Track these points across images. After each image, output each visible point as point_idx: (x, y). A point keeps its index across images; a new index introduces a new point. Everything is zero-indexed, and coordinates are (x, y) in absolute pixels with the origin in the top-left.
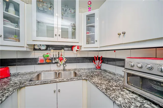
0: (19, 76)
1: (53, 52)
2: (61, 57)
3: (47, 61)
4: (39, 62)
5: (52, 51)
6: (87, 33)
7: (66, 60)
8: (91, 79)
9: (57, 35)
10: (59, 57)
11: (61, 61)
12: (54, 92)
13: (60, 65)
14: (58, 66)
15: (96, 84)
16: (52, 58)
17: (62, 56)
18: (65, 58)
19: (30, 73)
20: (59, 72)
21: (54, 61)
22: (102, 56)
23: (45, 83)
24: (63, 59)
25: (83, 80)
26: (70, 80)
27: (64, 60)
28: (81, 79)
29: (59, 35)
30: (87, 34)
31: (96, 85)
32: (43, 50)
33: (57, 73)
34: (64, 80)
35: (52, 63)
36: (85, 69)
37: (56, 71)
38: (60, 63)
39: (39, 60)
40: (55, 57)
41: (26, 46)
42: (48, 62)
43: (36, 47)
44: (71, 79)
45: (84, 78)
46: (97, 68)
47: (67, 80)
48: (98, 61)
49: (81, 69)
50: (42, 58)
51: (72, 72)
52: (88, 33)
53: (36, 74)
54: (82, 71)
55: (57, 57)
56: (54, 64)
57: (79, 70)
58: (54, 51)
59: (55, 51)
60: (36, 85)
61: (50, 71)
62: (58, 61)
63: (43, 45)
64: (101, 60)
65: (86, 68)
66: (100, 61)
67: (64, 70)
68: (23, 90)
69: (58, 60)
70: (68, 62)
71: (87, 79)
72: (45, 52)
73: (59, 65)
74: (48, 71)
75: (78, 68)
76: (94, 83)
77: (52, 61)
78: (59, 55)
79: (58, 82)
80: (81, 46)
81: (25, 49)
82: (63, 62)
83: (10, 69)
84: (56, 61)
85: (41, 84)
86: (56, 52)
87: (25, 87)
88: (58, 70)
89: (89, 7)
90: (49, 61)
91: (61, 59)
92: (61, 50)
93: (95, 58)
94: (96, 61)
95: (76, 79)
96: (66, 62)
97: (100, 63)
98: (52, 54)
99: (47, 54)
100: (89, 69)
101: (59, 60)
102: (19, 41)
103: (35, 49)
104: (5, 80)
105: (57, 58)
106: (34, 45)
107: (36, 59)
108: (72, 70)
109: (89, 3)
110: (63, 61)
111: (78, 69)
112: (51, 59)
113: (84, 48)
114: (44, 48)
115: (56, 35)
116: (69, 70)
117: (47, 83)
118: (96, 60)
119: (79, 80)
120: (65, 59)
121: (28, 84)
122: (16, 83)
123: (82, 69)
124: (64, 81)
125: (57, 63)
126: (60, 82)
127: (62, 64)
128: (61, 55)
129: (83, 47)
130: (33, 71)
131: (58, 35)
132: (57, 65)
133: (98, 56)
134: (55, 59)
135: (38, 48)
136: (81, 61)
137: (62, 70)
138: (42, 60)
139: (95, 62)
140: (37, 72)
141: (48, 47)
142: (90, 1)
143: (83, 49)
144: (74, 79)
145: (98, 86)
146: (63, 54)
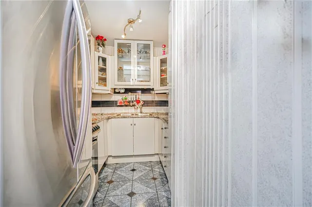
3: (125, 104)
4: (118, 104)
5: (130, 94)
12: (131, 125)
14: (135, 109)
17: (139, 99)
18: (142, 101)
19: (111, 114)
21: (131, 104)
23: (124, 118)
24: (140, 102)
27: (142, 103)
28: (153, 117)
30: (161, 77)
32: (122, 93)
34: (139, 117)
35: (130, 106)
38: (138, 106)
39: (119, 102)
40: (132, 100)
41: (110, 89)
43: (117, 91)
44: (145, 116)
50: (121, 100)
52: (163, 75)
55: (135, 100)
58: (132, 94)
61: (128, 113)
63: (122, 89)
67: (141, 113)
68: (110, 120)
69: (135, 102)
70: (145, 105)
72: (124, 96)
73: (136, 107)
74: (126, 113)
75: (156, 112)
78: (136, 97)
85: (122, 118)
86: (134, 95)
88: (135, 112)
89: (163, 50)
90: (127, 104)
91: (138, 102)
92: (138, 93)
95: (149, 116)
96: (143, 105)
98: (130, 97)
99: (126, 97)
102: (105, 85)
103: (115, 93)
106: (115, 89)
107: (116, 101)
109: (163, 46)
110: (140, 104)
112: (129, 102)
114: (123, 91)
115: (133, 80)
117: (126, 118)
125: (134, 105)
131: (135, 80)
134: (132, 102)
135: (118, 91)
136: (159, 105)
137: (139, 112)
138: (121, 102)
141: (127, 91)
144: (147, 116)
146: (140, 97)
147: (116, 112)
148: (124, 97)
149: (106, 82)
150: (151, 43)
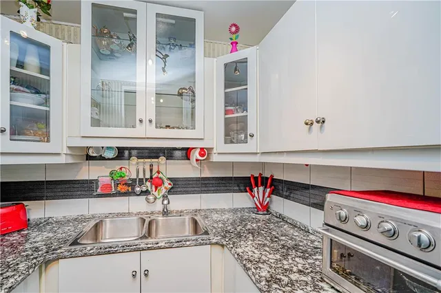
0: (48, 228)
1: (138, 163)
2: (157, 177)
3: (119, 189)
4: (99, 191)
5: (134, 160)
6: (227, 112)
7: (170, 186)
8: (234, 243)
9: (146, 122)
10: (151, 178)
11: (159, 188)
12: (131, 276)
13: (155, 199)
14: (148, 202)
15: (244, 262)
16: (134, 180)
17: (160, 175)
18: (169, 178)
19: (75, 220)
20: (152, 217)
21: (138, 189)
22: (272, 176)
23: (109, 253)
24: (163, 183)
25: (211, 244)
26: (176, 245)
27: (167, 185)
28: (206, 244)
29: (150, 121)
30: (227, 116)
31: (245, 265)
32: (109, 159)
33: (145, 220)
34: (159, 245)
35: (134, 194)
36: (223, 211)
37: (144, 216)
38: (156, 194)
39: (100, 185)
40: (141, 176)
41: (65, 151)
42: (123, 191)
43: (91, 153)
44: (180, 244)
45: (214, 241)
46: (257, 207)
47: (167, 245)
48: (261, 189)
49: (211, 211)
50: (107, 180)
51: (187, 218)
53: (92, 223)
54: (215, 216)
55: (148, 176)
56: (138, 195)
57: (207, 213)
58: (140, 160)
59: (142, 160)
60: (85, 255)
61: (129, 214)
62: (150, 189)
64: (270, 187)
65: (226, 208)
66: (268, 190)
67: (166, 213)
69: (148, 184)
70: (175, 190)
71: (225, 243)
72: (116, 165)
73: (151, 198)
74: (123, 215)
75: (205, 208)
76: (239, 257)
77: (133, 189)
78: (151, 170)
79: (143, 250)
80: (210, 149)
81: (62, 160)
82: (163, 190)
83: (27, 208)
84: (144, 189)
85: (99, 254)
86: (144, 163)
87: (58, 259)
88: (149, 212)
89: (231, 39)
90: (121, 188)
91: (158, 183)
92: (157, 157)
93: (252, 180)
94: (256, 189)
95: (194, 242)
96: (171, 191)
97: (267, 194)
98: (133, 168)
99: (121, 169)
100: (235, 211)
101: (152, 184)
104: (15, 237)
105: (147, 180)
107: (91, 182)
108: (187, 213)
109: (234, 29)
110: (163, 188)
111: (205, 211)
112: (132, 183)
113: (218, 153)
114: (112, 154)
115: (141, 121)
116: (180, 213)
117: (115, 252)
118: (257, 185)
119: (201, 244)
120: (169, 182)
121: (66, 254)
122: (37, 249)
123: (216, 211)
124: (160, 248)
125: (147, 193)
126: (149, 249)
127: (161, 195)
128: (158, 172)
129: (215, 151)
130: (86, 213)
131: (148, 122)
132: (147, 200)
133: (260, 174)
134: (141, 180)
135: (96, 155)
136: (213, 189)
137: (159, 213)
138: (108, 186)
139: (251, 190)
140: (93, 217)
142: (235, 25)
143: (215, 158)
144: (188, 243)
145: (250, 269)
146: (162, 169)
147: (91, 213)
148: (117, 168)
149: (47, 124)
150: (199, 18)
